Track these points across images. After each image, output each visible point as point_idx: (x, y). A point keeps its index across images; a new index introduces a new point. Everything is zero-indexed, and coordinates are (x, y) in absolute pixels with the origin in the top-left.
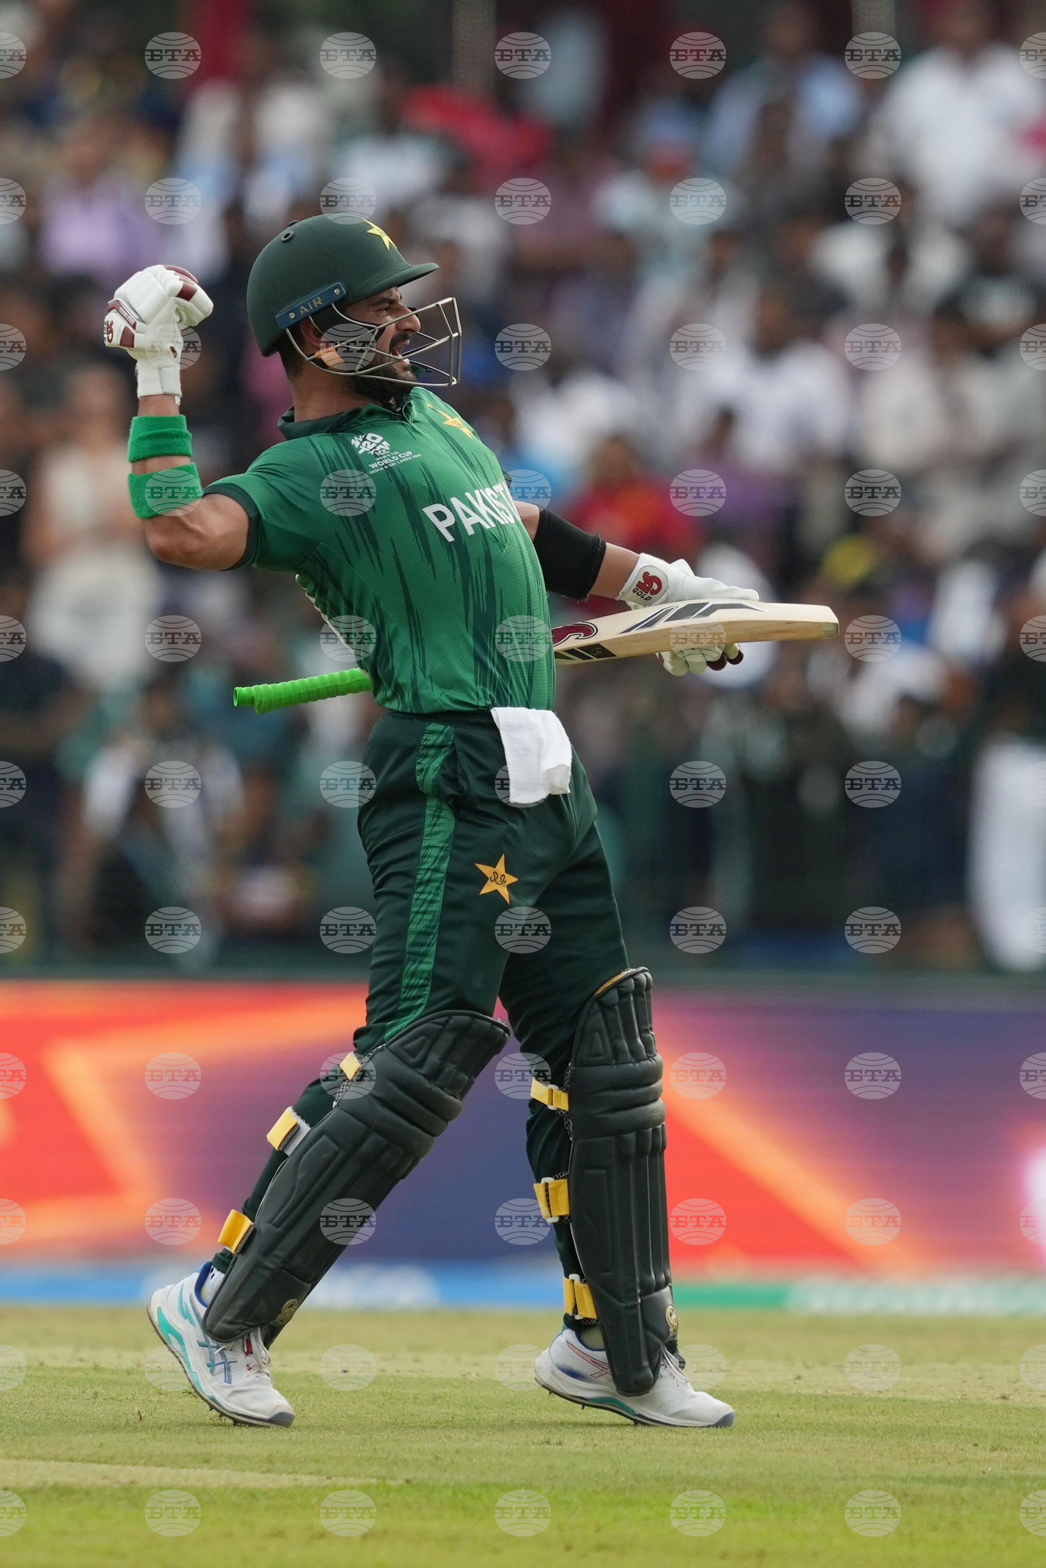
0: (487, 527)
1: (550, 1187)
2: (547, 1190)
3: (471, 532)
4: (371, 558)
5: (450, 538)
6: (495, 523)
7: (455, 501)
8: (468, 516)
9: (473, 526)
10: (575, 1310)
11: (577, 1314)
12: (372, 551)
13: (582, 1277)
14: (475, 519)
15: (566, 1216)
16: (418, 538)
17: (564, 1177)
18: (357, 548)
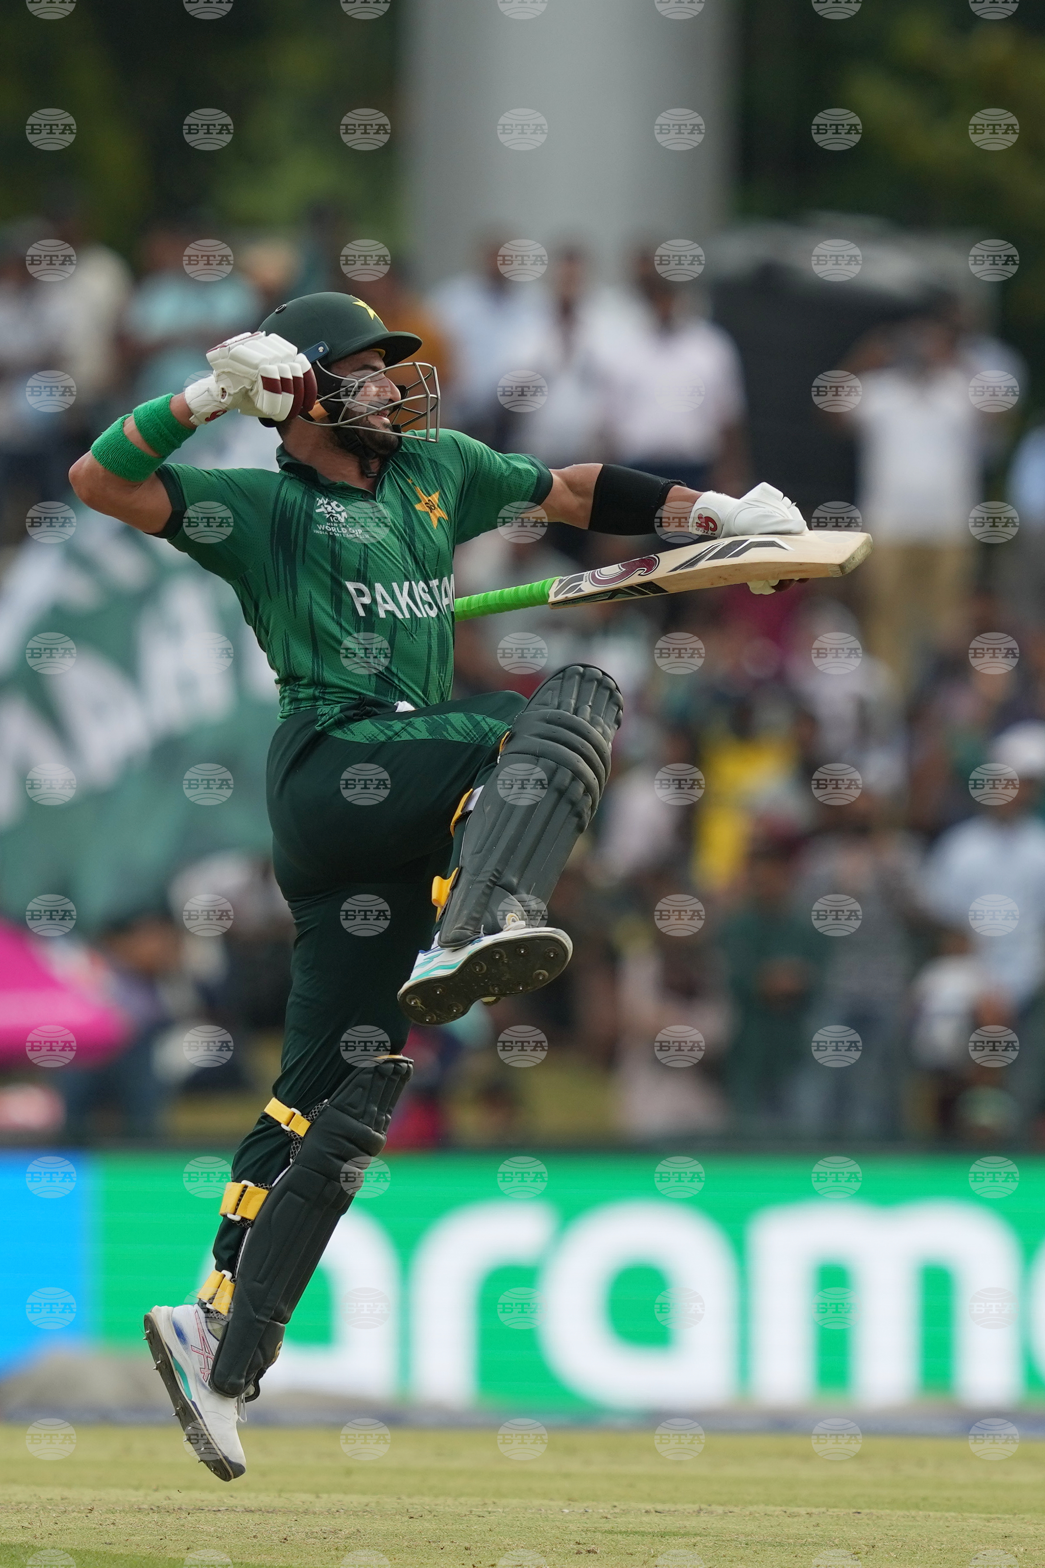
0: (400, 616)
1: (248, 1189)
2: (244, 1191)
3: (382, 615)
4: (288, 599)
5: (362, 613)
6: (411, 615)
7: (378, 587)
8: (385, 601)
9: (387, 612)
10: (211, 1300)
11: (211, 1303)
12: (290, 594)
13: (233, 1277)
14: (391, 607)
15: (250, 1220)
16: (334, 601)
17: (267, 1188)
18: (278, 586)
